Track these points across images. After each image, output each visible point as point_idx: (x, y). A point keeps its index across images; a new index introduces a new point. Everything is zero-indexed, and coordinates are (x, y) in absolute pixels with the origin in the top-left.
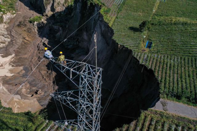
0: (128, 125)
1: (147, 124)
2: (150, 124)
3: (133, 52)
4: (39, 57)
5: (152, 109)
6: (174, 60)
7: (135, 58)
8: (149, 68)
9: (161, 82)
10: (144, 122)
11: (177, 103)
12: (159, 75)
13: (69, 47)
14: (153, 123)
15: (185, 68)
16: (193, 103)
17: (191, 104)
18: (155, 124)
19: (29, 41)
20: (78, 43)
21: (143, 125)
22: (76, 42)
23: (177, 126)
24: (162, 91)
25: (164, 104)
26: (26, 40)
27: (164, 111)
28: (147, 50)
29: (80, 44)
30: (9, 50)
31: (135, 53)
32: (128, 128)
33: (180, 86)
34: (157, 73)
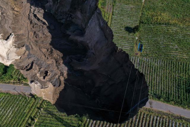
0: (132, 119)
1: (142, 117)
2: (143, 117)
3: (130, 56)
4: (35, 32)
5: (144, 107)
6: (157, 63)
7: (131, 62)
8: (141, 73)
9: (149, 85)
10: (140, 116)
11: (158, 101)
12: (148, 79)
13: (62, 21)
14: (145, 116)
15: (164, 71)
16: (167, 101)
17: (166, 102)
18: (146, 117)
19: (18, 12)
20: (71, 19)
21: (140, 117)
22: (70, 18)
23: (157, 117)
24: (150, 94)
25: (151, 103)
26: (15, 11)
27: (151, 108)
28: (139, 53)
29: (73, 20)
30: (4, 27)
31: (131, 57)
32: (132, 120)
33: (160, 88)
34: (146, 77)
